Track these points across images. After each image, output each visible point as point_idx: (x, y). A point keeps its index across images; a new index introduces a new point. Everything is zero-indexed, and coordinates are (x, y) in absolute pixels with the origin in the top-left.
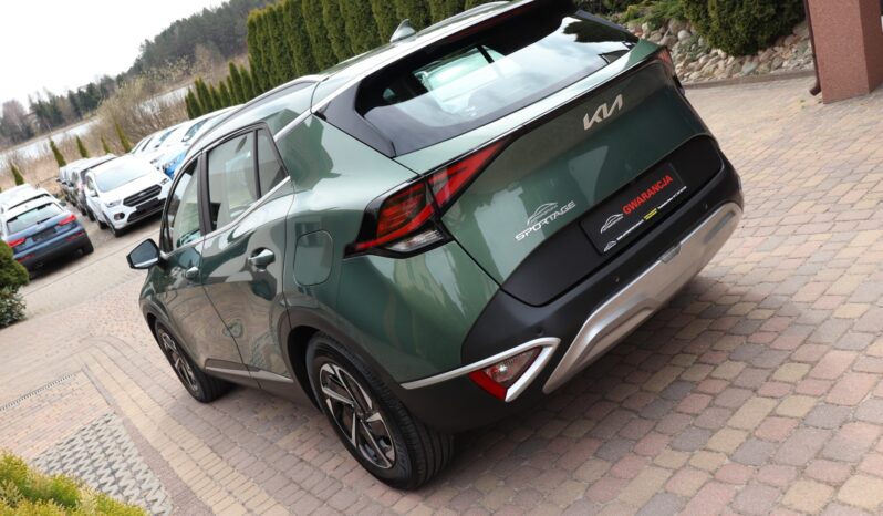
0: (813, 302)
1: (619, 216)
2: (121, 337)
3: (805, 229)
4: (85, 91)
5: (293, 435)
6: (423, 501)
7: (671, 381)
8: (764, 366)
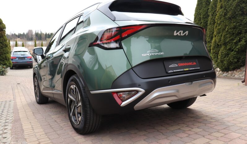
0: (230, 121)
1: (176, 65)
2: (27, 86)
3: (232, 107)
4: (50, 34)
5: (57, 116)
6: (84, 138)
7: (177, 129)
8: (209, 131)
